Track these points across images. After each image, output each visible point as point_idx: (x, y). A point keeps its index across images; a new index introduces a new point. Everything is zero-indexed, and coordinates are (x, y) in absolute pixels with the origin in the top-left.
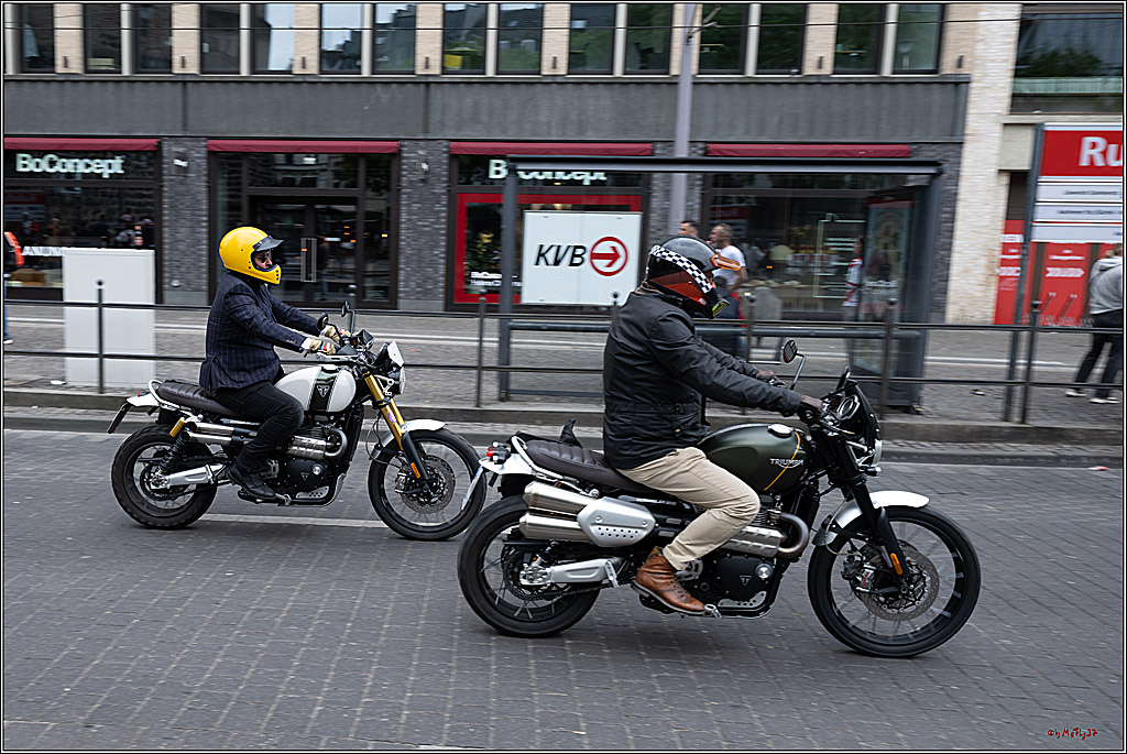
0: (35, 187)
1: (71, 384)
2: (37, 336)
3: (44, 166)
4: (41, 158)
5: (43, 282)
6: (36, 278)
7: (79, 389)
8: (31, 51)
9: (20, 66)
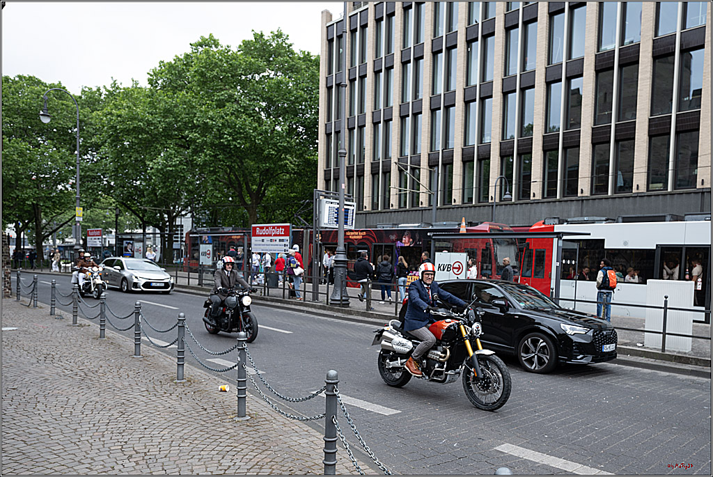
8: (621, 183)
9: (615, 190)
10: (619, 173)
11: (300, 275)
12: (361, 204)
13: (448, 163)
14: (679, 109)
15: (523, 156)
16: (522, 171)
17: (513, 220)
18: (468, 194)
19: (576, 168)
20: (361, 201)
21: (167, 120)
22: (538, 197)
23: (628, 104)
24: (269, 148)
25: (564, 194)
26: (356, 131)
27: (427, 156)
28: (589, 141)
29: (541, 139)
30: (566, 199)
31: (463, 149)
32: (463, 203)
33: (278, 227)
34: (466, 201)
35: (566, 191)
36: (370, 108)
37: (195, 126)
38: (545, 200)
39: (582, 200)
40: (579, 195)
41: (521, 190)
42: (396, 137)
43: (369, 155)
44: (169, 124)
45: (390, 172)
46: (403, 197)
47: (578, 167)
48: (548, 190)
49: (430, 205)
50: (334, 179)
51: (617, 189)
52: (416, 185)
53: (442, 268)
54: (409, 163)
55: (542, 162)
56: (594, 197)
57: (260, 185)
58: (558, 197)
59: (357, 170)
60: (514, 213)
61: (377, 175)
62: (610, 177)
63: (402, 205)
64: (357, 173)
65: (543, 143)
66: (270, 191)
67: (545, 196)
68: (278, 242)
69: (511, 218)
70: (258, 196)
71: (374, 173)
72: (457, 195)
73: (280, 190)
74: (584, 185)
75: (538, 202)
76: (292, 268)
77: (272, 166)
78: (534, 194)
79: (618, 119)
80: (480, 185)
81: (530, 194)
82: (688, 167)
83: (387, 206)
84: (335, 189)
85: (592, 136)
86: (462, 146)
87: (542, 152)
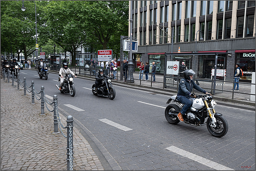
0: (246, 60)
1: (251, 100)
2: (244, 90)
3: (248, 55)
4: (248, 54)
5: (246, 79)
6: (244, 78)
7: (253, 102)
8: (248, 33)
9: (246, 36)
10: (248, 29)
12: (145, 42)
13: (179, 26)
15: (209, 22)
16: (208, 29)
17: (204, 48)
18: (187, 38)
19: (230, 28)
21: (71, 10)
22: (215, 39)
25: (225, 38)
26: (143, 13)
27: (170, 23)
28: (236, 16)
29: (216, 15)
31: (185, 20)
32: (185, 42)
33: (108, 51)
35: (226, 36)
36: (149, 4)
37: (81, 12)
38: (217, 40)
39: (232, 40)
40: (231, 38)
41: (208, 36)
42: (159, 15)
43: (148, 23)
44: (72, 11)
45: (156, 29)
46: (161, 39)
48: (219, 36)
49: (171, 43)
50: (135, 32)
52: (166, 35)
54: (163, 26)
55: (216, 25)
56: (237, 39)
58: (222, 39)
59: (144, 28)
60: (204, 45)
62: (244, 30)
63: (161, 43)
64: (144, 30)
65: (217, 17)
67: (217, 38)
70: (107, 39)
71: (150, 30)
72: (182, 38)
74: (233, 34)
75: (214, 41)
78: (213, 38)
79: (248, 6)
80: (191, 34)
83: (155, 43)
84: (135, 37)
85: (237, 13)
86: (185, 18)
87: (216, 20)
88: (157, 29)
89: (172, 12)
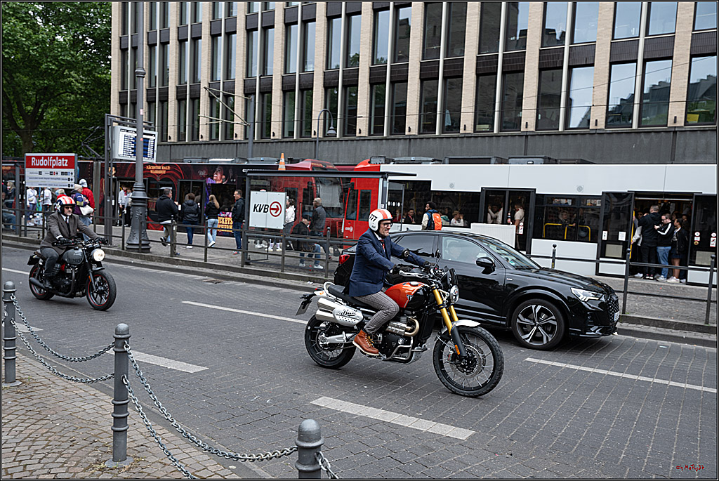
8: (448, 123)
9: (443, 130)
10: (447, 111)
11: (89, 215)
12: (165, 133)
13: (267, 92)
14: (506, 49)
15: (348, 88)
16: (347, 105)
17: (338, 158)
18: (289, 128)
19: (404, 105)
20: (164, 130)
22: (365, 133)
23: (456, 40)
24: (47, 62)
25: (391, 132)
26: (157, 47)
27: (242, 83)
28: (417, 76)
29: (367, 70)
30: (393, 137)
31: (283, 77)
32: (283, 137)
33: (60, 158)
34: (286, 135)
35: (394, 129)
38: (371, 138)
39: (410, 139)
40: (407, 133)
41: (346, 126)
42: (206, 58)
43: (173, 77)
45: (199, 98)
46: (214, 127)
47: (406, 103)
48: (375, 127)
49: (246, 138)
50: (131, 103)
51: (445, 129)
52: (229, 114)
53: (258, 208)
54: (221, 90)
55: (369, 96)
56: (422, 136)
57: (37, 106)
58: (385, 135)
59: (160, 93)
60: (338, 150)
61: (184, 101)
62: (438, 116)
63: (214, 137)
64: (159, 97)
65: (370, 76)
66: (50, 114)
67: (372, 133)
68: (59, 176)
69: (336, 155)
70: (34, 120)
71: (180, 99)
72: (276, 128)
73: (63, 114)
74: (412, 122)
75: (363, 140)
76: (79, 206)
77: (52, 83)
78: (360, 130)
79: (447, 55)
80: (302, 118)
81: (356, 130)
82: (514, 109)
83: (195, 138)
84: (132, 115)
85: (421, 71)
86: (283, 73)
87: (369, 85)
88: (201, 98)
89: (245, 53)
